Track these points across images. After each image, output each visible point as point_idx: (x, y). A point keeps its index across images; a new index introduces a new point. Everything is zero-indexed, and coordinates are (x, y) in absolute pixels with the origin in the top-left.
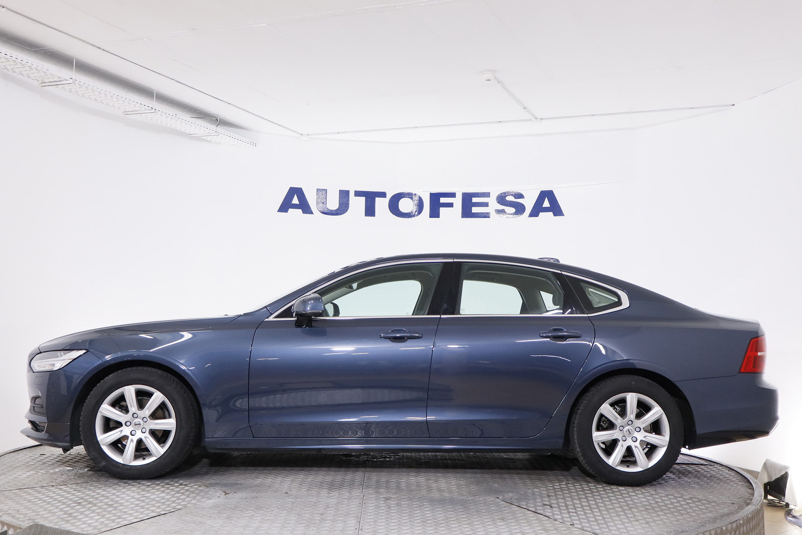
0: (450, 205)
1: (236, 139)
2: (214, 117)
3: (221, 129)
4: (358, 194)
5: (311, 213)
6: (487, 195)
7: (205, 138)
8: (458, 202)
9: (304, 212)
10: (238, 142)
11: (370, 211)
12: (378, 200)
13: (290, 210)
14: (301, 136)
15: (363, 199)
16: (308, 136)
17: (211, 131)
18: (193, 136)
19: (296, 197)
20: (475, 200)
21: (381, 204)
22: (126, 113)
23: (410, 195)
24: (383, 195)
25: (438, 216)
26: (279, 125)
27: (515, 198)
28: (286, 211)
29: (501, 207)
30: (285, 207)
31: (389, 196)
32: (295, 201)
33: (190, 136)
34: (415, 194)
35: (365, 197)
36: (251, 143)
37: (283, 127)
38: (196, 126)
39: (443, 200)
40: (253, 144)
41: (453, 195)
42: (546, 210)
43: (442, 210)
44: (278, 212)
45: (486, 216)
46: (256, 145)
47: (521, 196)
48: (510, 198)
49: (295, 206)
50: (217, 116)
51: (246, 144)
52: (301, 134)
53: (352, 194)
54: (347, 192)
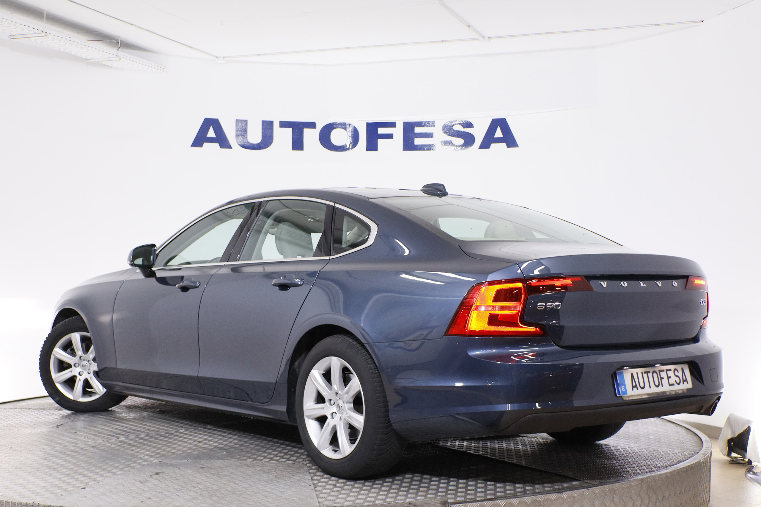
0: (390, 136)
2: (114, 39)
3: (123, 53)
4: (283, 124)
5: (230, 147)
6: (431, 124)
7: (104, 63)
8: (398, 132)
9: (222, 147)
10: (143, 67)
11: (298, 144)
12: (306, 131)
13: (205, 144)
14: (216, 59)
15: (289, 131)
16: (225, 59)
17: (110, 56)
18: (90, 61)
19: (211, 129)
20: (417, 130)
21: (311, 136)
22: (12, 37)
23: (343, 126)
24: (312, 125)
25: (376, 149)
26: (191, 47)
27: (464, 127)
28: (201, 146)
29: (448, 138)
30: (199, 141)
31: (319, 127)
32: (211, 133)
33: (87, 61)
34: (350, 124)
35: (292, 129)
36: (158, 68)
37: (194, 48)
38: (94, 49)
39: (381, 131)
40: (161, 69)
41: (392, 125)
42: (499, 140)
43: (380, 142)
44: (191, 146)
45: (430, 147)
46: (164, 70)
47: (469, 125)
48: (457, 128)
49: (211, 140)
50: (118, 38)
51: (153, 69)
52: (217, 57)
53: (276, 125)
54: (271, 123)
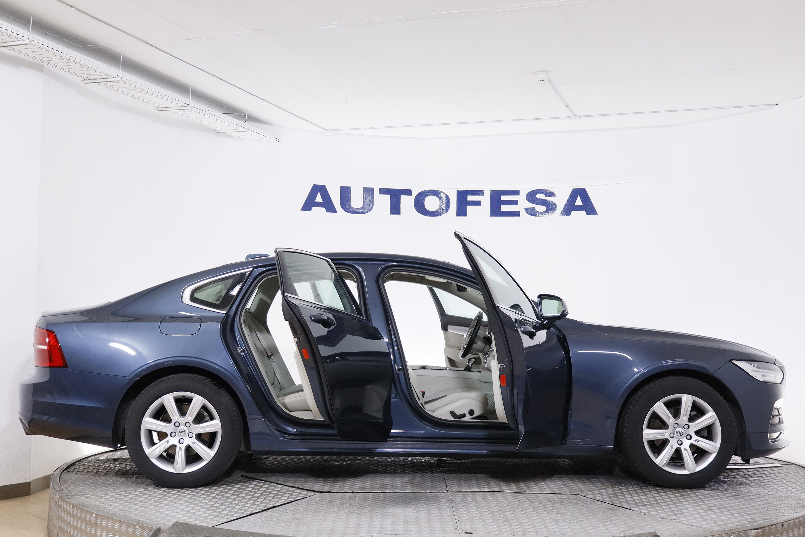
0: (478, 203)
1: (262, 135)
2: (243, 113)
3: (248, 125)
4: (383, 191)
5: (334, 211)
6: (516, 193)
7: (229, 134)
8: (486, 200)
9: (328, 210)
10: (262, 138)
11: (395, 209)
12: (403, 197)
13: (314, 208)
14: (325, 131)
15: (387, 197)
16: (333, 132)
17: (239, 127)
18: (218, 132)
19: (319, 195)
20: (503, 198)
21: (407, 202)
22: (159, 109)
23: (436, 193)
24: (408, 192)
25: (465, 215)
26: (306, 120)
27: (546, 196)
28: (310, 210)
29: (531, 205)
30: (308, 205)
31: (414, 194)
32: (319, 199)
33: (216, 132)
34: (442, 192)
35: (390, 195)
36: (275, 139)
37: (310, 122)
38: (226, 122)
39: (470, 198)
40: (277, 140)
41: (480, 193)
42: (579, 208)
43: (469, 207)
44: (301, 210)
45: (516, 214)
46: (279, 141)
47: (551, 194)
48: (540, 196)
49: (319, 205)
50: (245, 112)
51: (271, 140)
52: (325, 130)
53: (376, 192)
54: (372, 190)
